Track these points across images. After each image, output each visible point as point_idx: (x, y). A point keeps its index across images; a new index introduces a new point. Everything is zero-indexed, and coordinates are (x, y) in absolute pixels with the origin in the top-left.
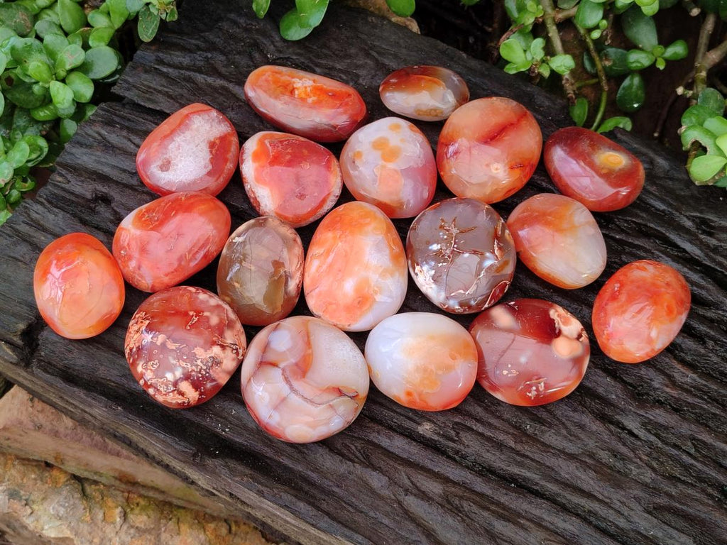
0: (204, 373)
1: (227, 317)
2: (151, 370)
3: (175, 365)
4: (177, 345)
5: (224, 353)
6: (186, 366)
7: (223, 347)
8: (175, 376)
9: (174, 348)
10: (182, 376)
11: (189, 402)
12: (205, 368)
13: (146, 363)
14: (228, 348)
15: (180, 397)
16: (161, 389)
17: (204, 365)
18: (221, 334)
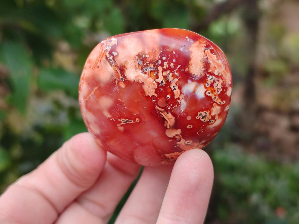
0: (165, 64)
1: (89, 92)
2: (210, 114)
3: (186, 98)
4: (164, 115)
5: (126, 62)
6: (177, 88)
7: (122, 69)
8: (196, 87)
9: (170, 115)
10: (189, 81)
11: (207, 47)
12: (160, 68)
13: (207, 123)
14: (119, 64)
15: (211, 62)
16: (220, 86)
17: (158, 71)
18: (112, 84)
